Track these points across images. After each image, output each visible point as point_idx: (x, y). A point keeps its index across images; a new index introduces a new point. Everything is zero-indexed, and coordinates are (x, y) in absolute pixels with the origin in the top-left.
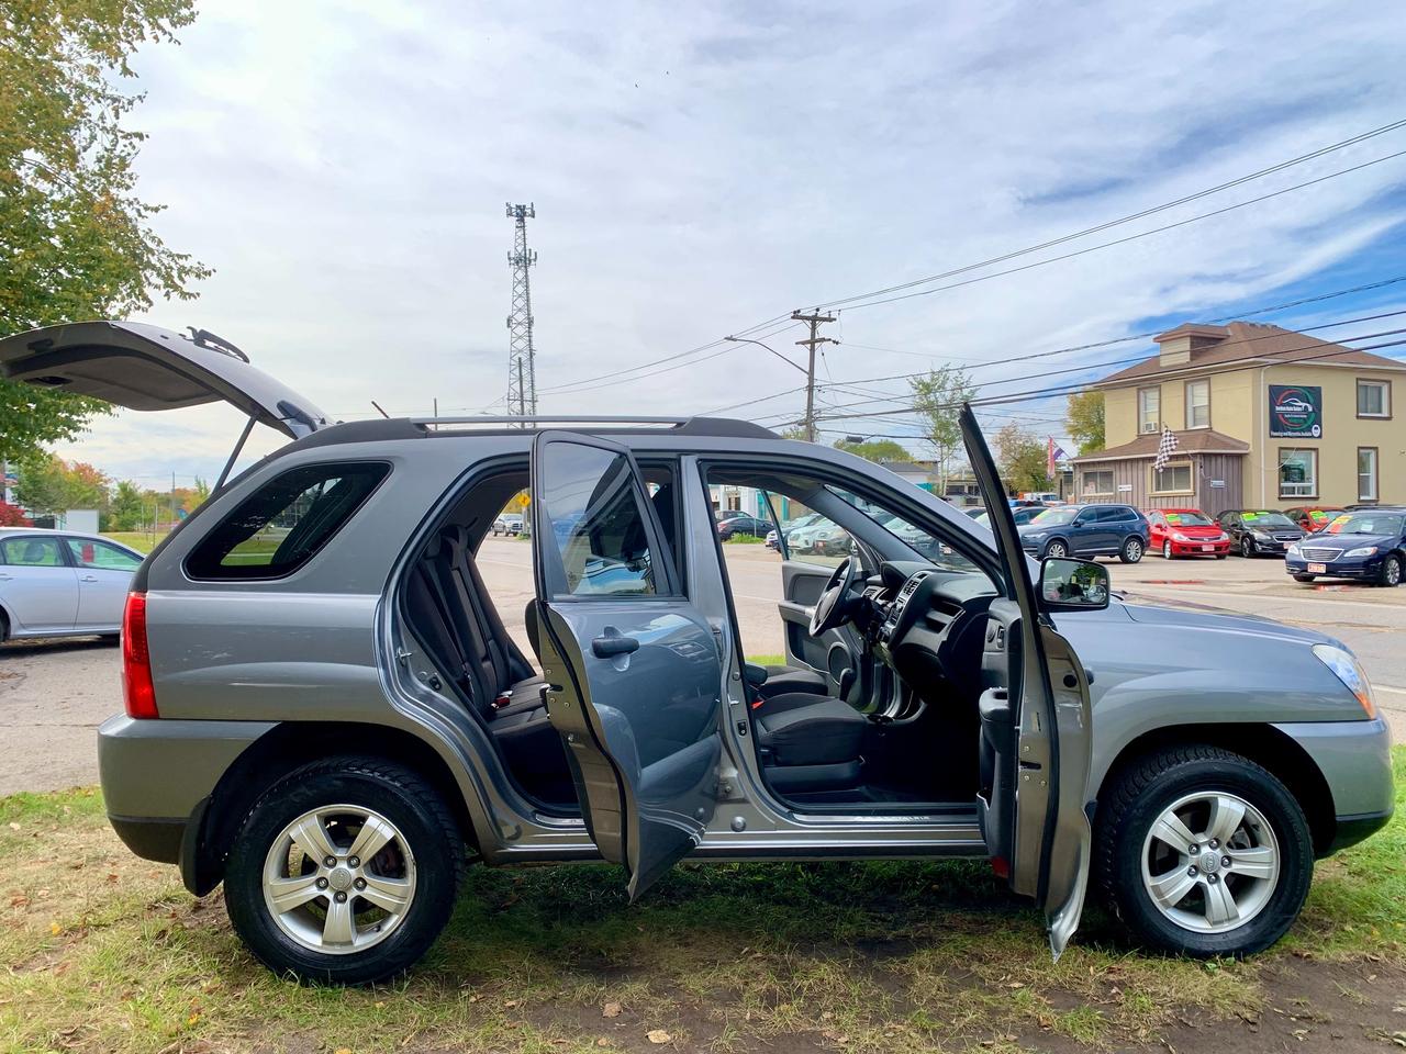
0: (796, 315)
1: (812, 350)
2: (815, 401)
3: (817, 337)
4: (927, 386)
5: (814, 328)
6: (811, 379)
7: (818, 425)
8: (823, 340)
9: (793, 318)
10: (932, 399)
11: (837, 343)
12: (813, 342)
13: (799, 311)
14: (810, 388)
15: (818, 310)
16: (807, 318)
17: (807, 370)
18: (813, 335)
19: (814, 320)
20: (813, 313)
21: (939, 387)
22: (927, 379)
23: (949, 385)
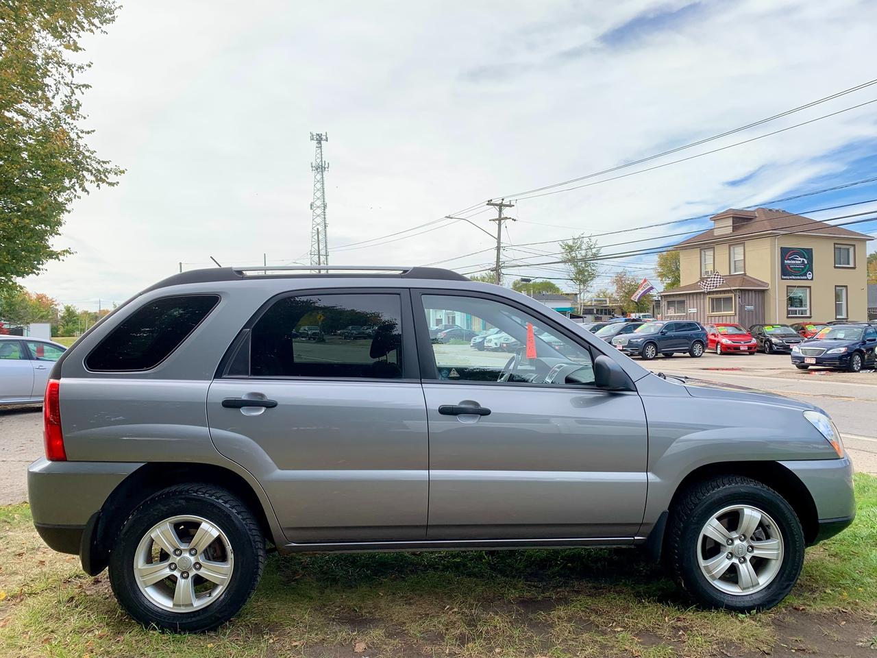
0: (490, 203)
1: (500, 225)
2: (501, 256)
3: (502, 216)
4: (570, 247)
5: (500, 211)
6: (499, 242)
7: (503, 271)
8: (506, 218)
9: (488, 204)
10: (574, 255)
11: (515, 220)
12: (500, 220)
13: (491, 200)
14: (498, 248)
15: (503, 200)
16: (496, 205)
17: (497, 237)
18: (500, 215)
19: (501, 206)
20: (500, 202)
21: (578, 248)
22: (570, 243)
23: (584, 247)
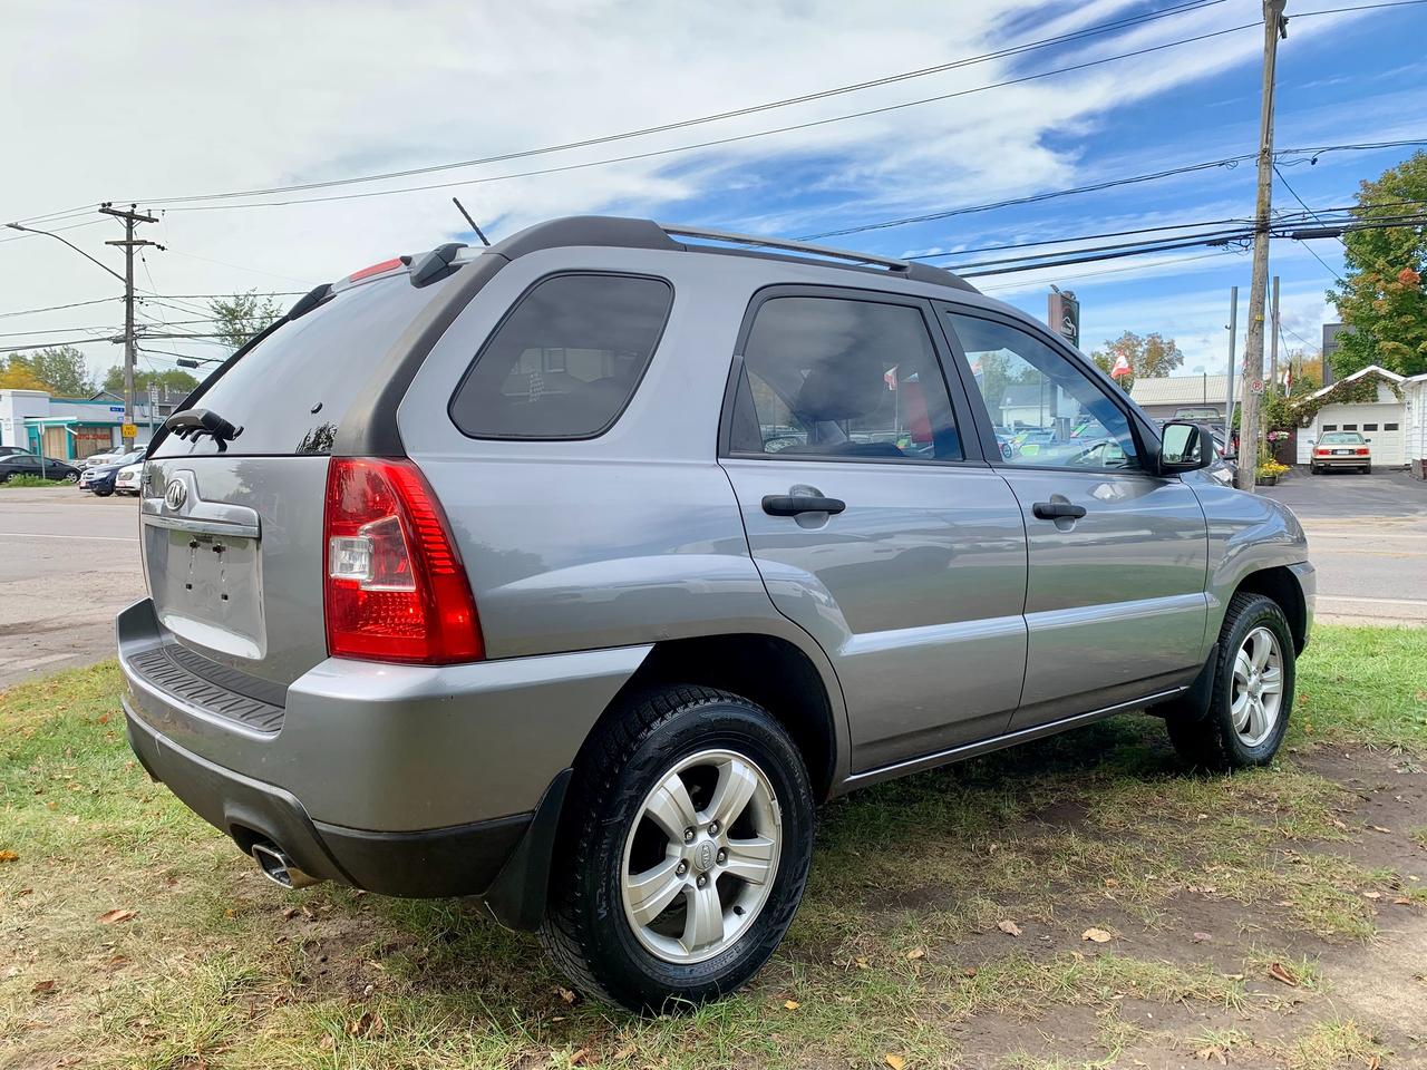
0: (106, 209)
1: (130, 254)
2: (136, 315)
3: (134, 238)
4: (231, 312)
5: (130, 227)
6: (130, 288)
7: (140, 343)
8: (144, 243)
9: (100, 211)
10: (238, 326)
11: (163, 249)
12: (129, 244)
13: (110, 204)
14: (129, 299)
15: (134, 206)
16: (120, 214)
17: (124, 277)
18: (129, 235)
19: (131, 218)
20: (129, 209)
21: (246, 314)
22: (231, 304)
23: (257, 313)
